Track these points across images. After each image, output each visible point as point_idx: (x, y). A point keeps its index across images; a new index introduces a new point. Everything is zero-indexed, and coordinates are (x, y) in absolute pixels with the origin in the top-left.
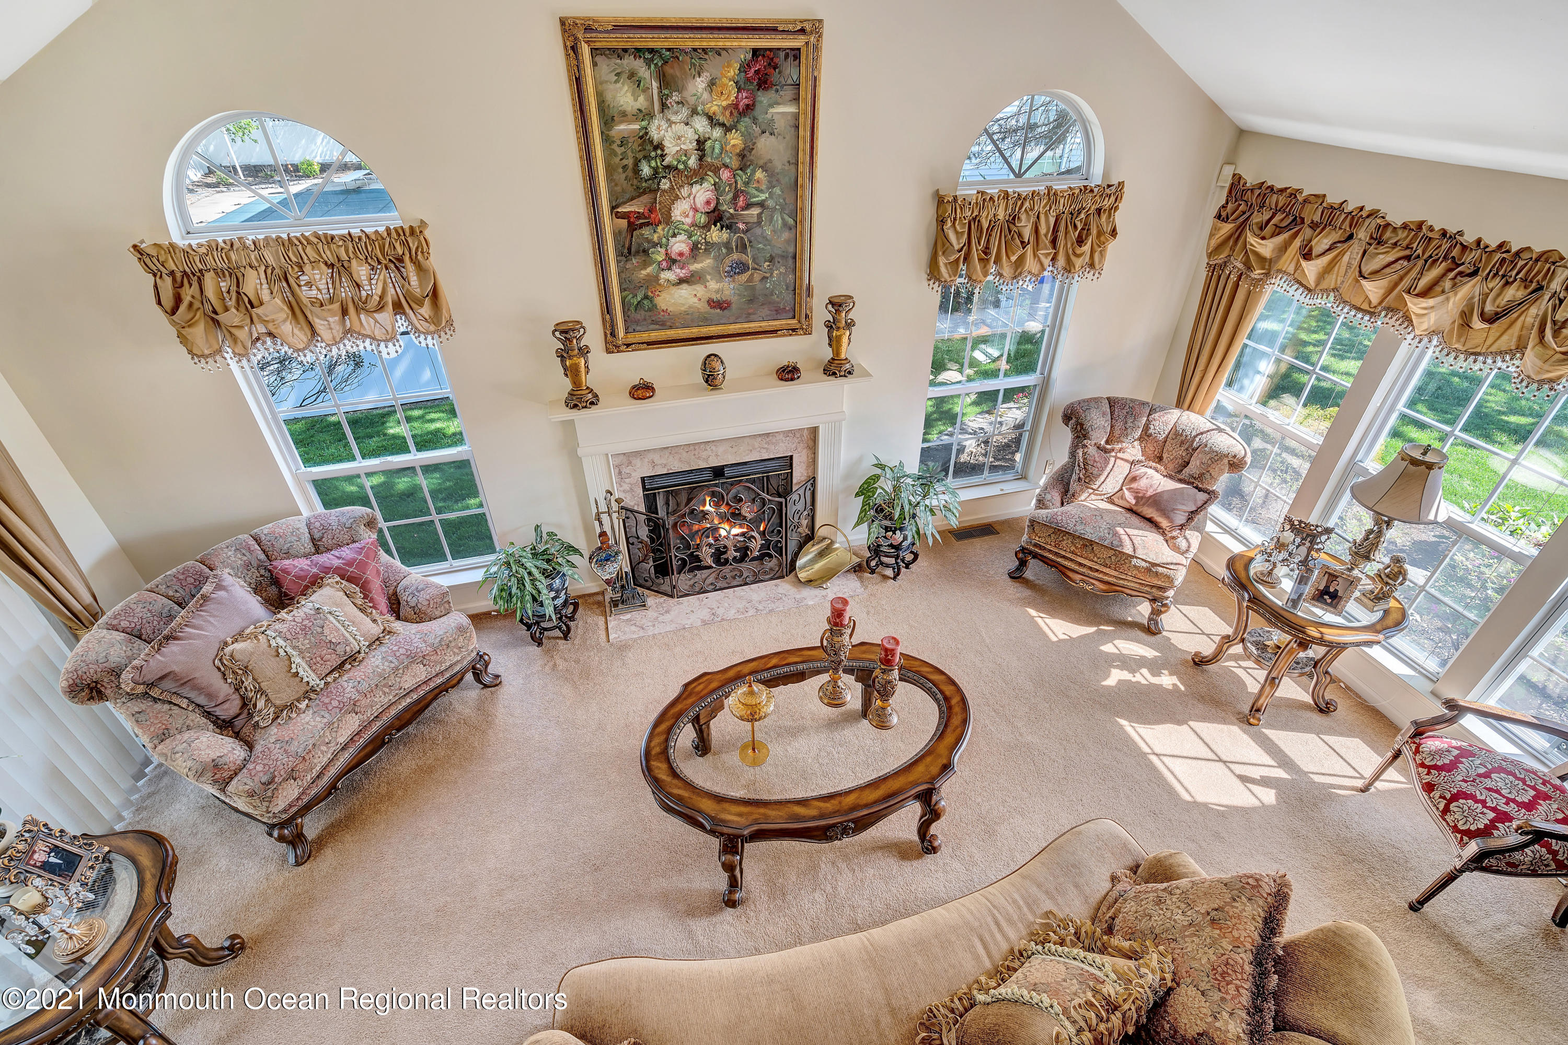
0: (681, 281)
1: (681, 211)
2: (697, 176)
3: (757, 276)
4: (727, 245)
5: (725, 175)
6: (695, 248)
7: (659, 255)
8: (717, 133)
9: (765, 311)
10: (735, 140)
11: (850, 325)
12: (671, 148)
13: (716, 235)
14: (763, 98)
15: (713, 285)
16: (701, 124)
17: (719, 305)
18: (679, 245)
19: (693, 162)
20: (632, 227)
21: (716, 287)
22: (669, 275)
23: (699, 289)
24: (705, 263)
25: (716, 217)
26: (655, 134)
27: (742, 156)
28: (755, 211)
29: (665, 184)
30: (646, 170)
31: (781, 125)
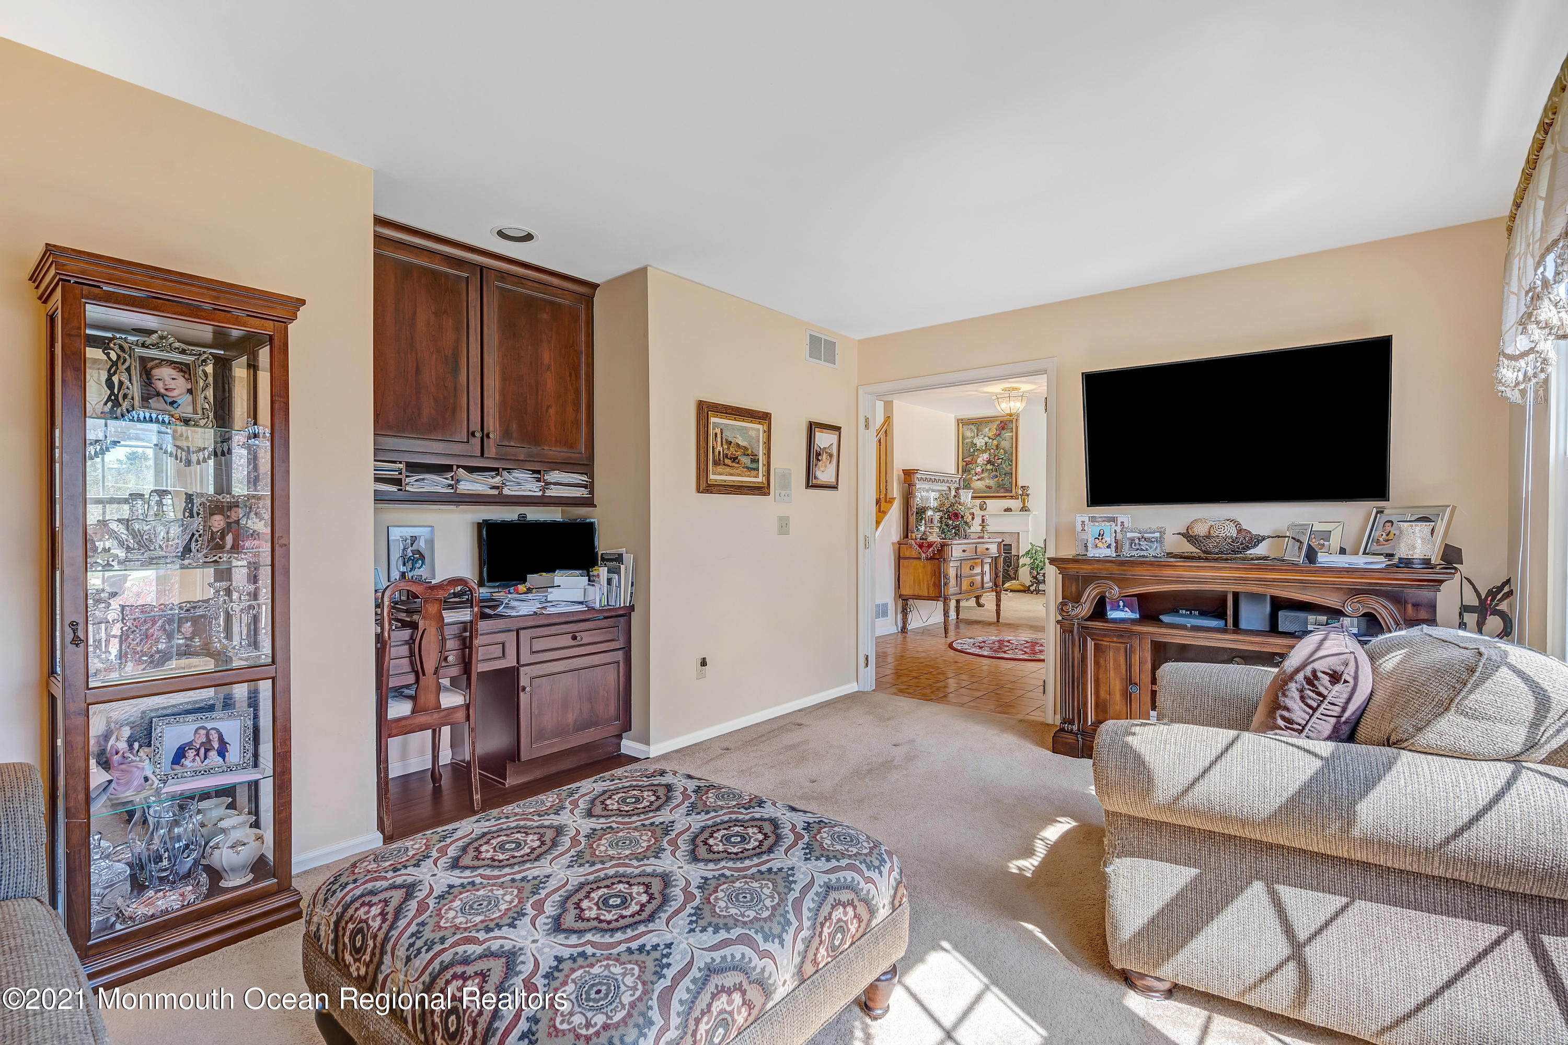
0: (978, 480)
1: (980, 461)
2: (984, 451)
3: (1000, 479)
4: (992, 470)
5: (992, 451)
6: (983, 470)
7: (973, 472)
8: (991, 440)
9: (1003, 490)
10: (995, 442)
11: (1028, 495)
12: (978, 445)
13: (989, 467)
14: (1003, 432)
15: (987, 481)
16: (986, 439)
17: (989, 487)
18: (979, 469)
19: (984, 448)
20: (967, 464)
21: (989, 482)
22: (975, 478)
23: (983, 482)
24: (985, 475)
25: (989, 462)
26: (975, 442)
27: (997, 446)
28: (1000, 460)
29: (976, 454)
30: (972, 450)
31: (1007, 438)
